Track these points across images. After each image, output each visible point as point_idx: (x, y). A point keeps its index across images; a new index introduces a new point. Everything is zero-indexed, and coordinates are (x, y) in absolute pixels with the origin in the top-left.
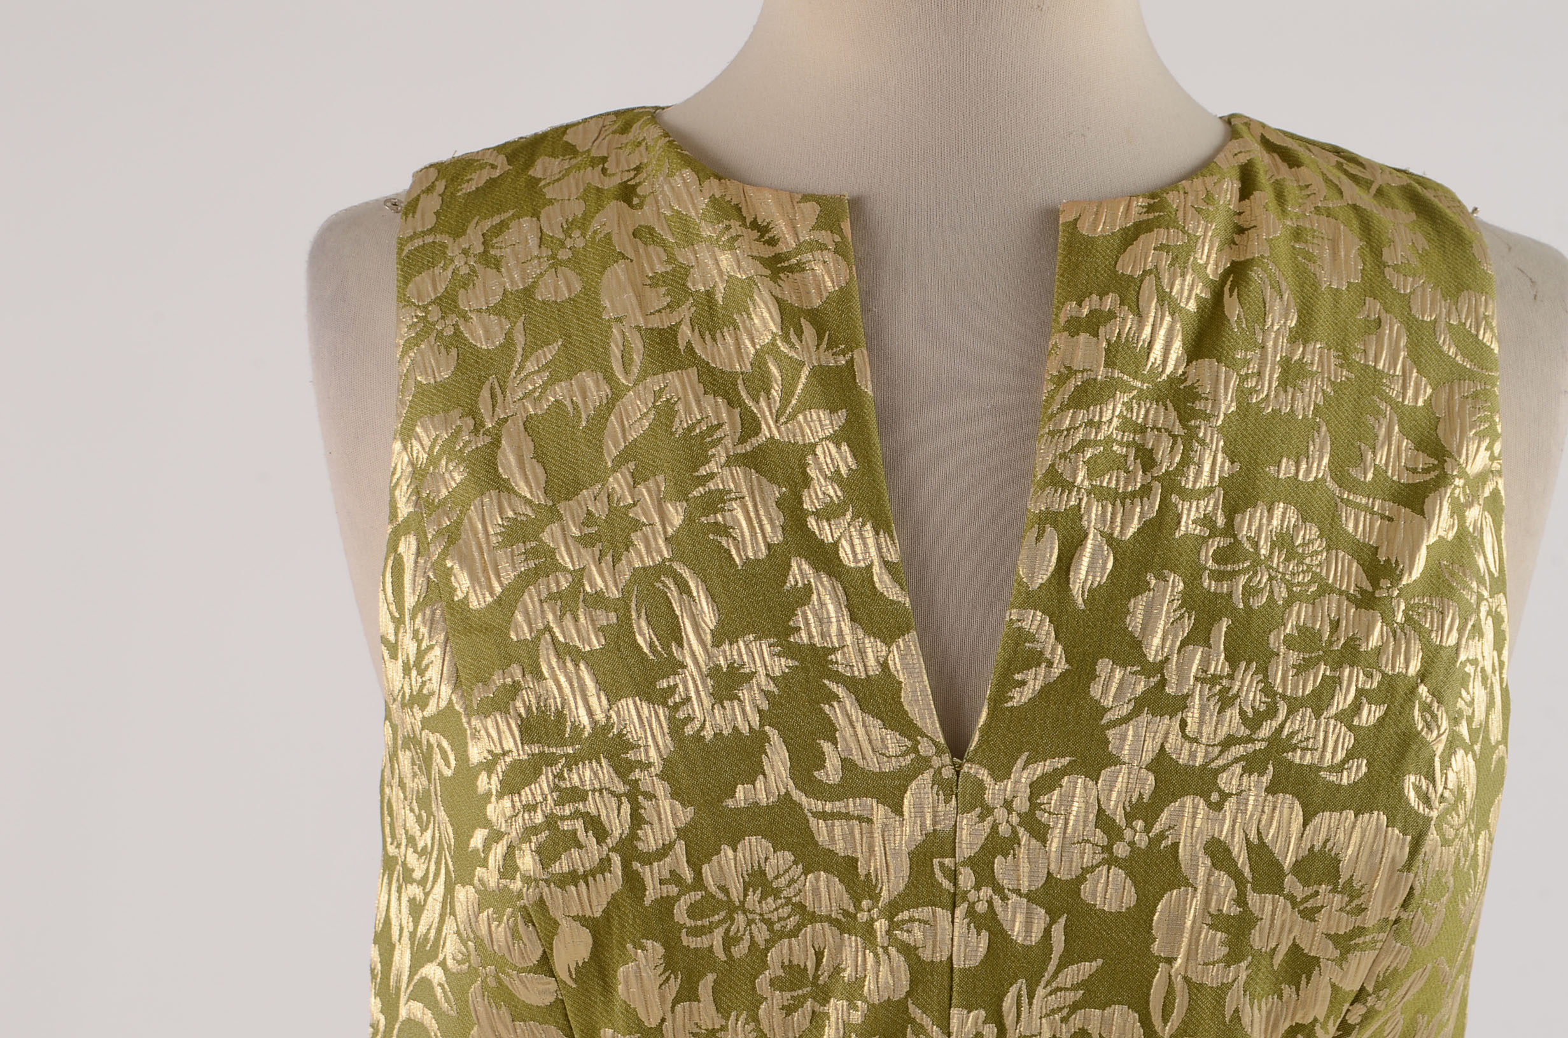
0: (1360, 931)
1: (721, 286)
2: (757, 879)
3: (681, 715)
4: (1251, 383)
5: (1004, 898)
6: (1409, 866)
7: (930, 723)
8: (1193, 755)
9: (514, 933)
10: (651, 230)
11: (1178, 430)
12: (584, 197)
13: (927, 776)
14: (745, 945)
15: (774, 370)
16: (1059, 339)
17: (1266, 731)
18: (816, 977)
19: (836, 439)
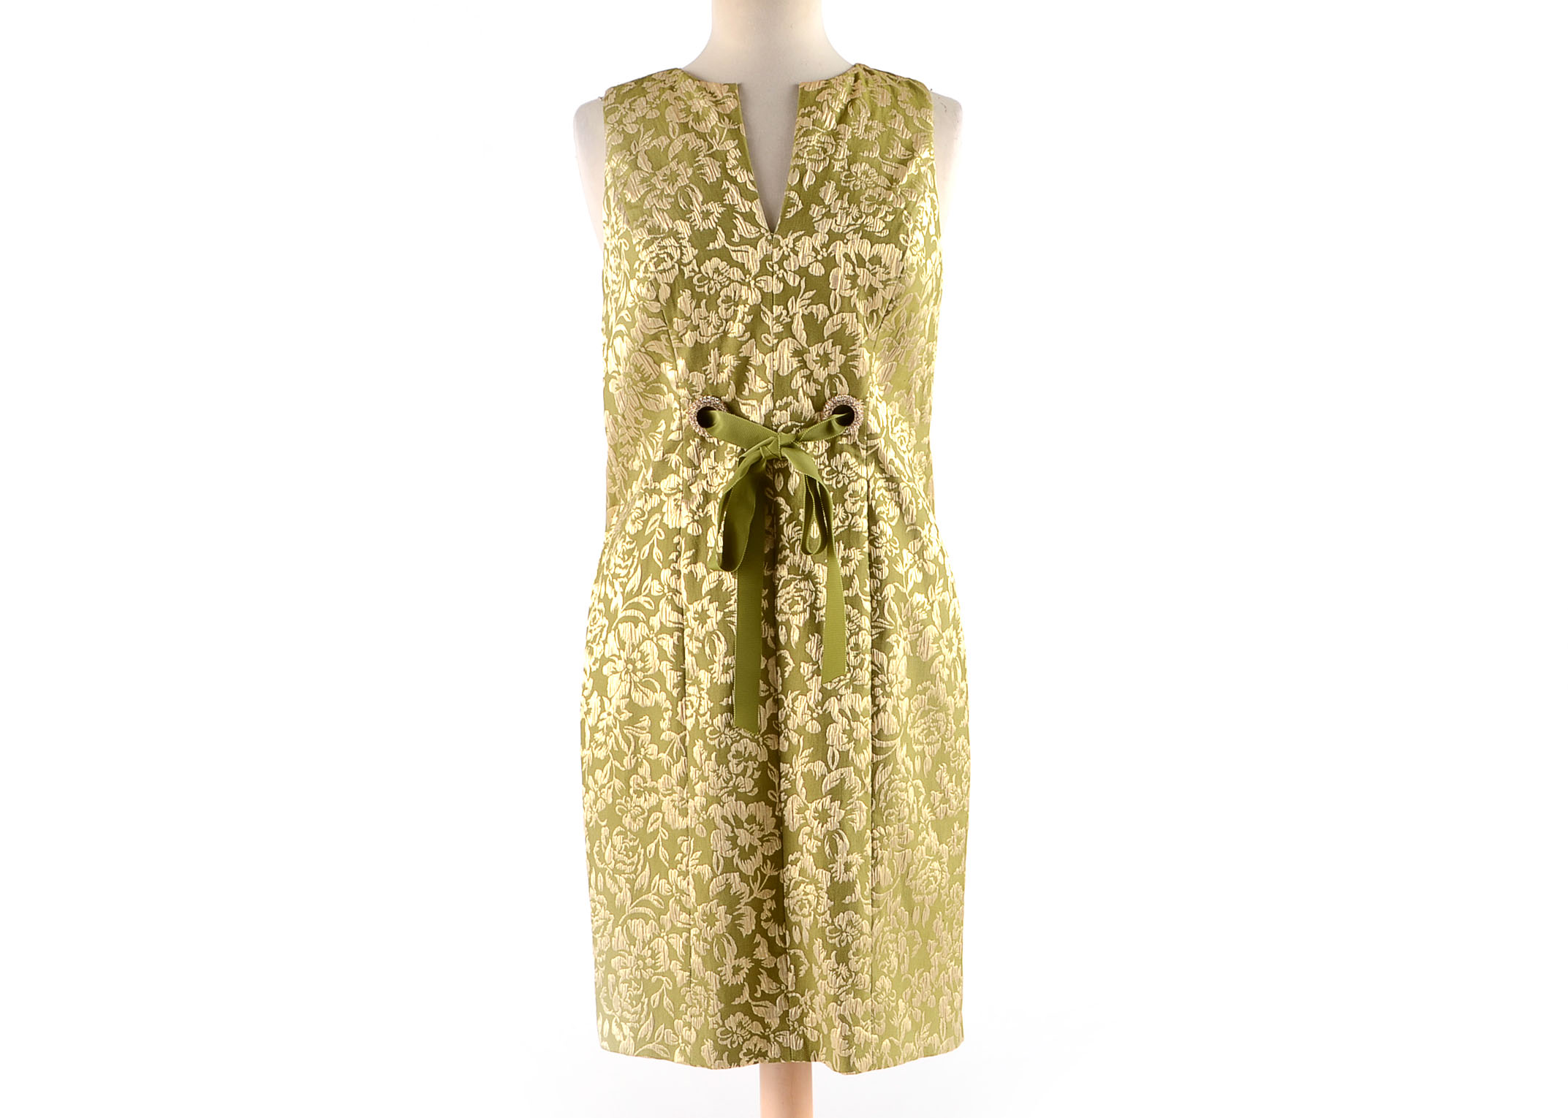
0: (889, 280)
1: (701, 110)
2: (716, 270)
3: (693, 224)
4: (855, 131)
5: (787, 273)
6: (902, 260)
7: (764, 224)
8: (839, 229)
9: (648, 290)
10: (679, 97)
11: (834, 143)
12: (659, 90)
13: (764, 238)
14: (714, 290)
15: (717, 130)
16: (799, 119)
17: (859, 222)
18: (735, 299)
19: (735, 148)
